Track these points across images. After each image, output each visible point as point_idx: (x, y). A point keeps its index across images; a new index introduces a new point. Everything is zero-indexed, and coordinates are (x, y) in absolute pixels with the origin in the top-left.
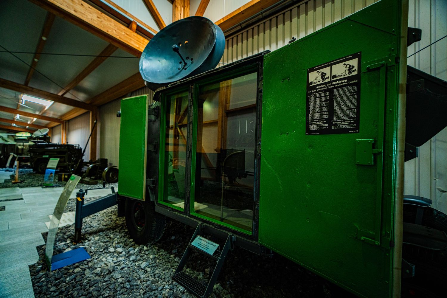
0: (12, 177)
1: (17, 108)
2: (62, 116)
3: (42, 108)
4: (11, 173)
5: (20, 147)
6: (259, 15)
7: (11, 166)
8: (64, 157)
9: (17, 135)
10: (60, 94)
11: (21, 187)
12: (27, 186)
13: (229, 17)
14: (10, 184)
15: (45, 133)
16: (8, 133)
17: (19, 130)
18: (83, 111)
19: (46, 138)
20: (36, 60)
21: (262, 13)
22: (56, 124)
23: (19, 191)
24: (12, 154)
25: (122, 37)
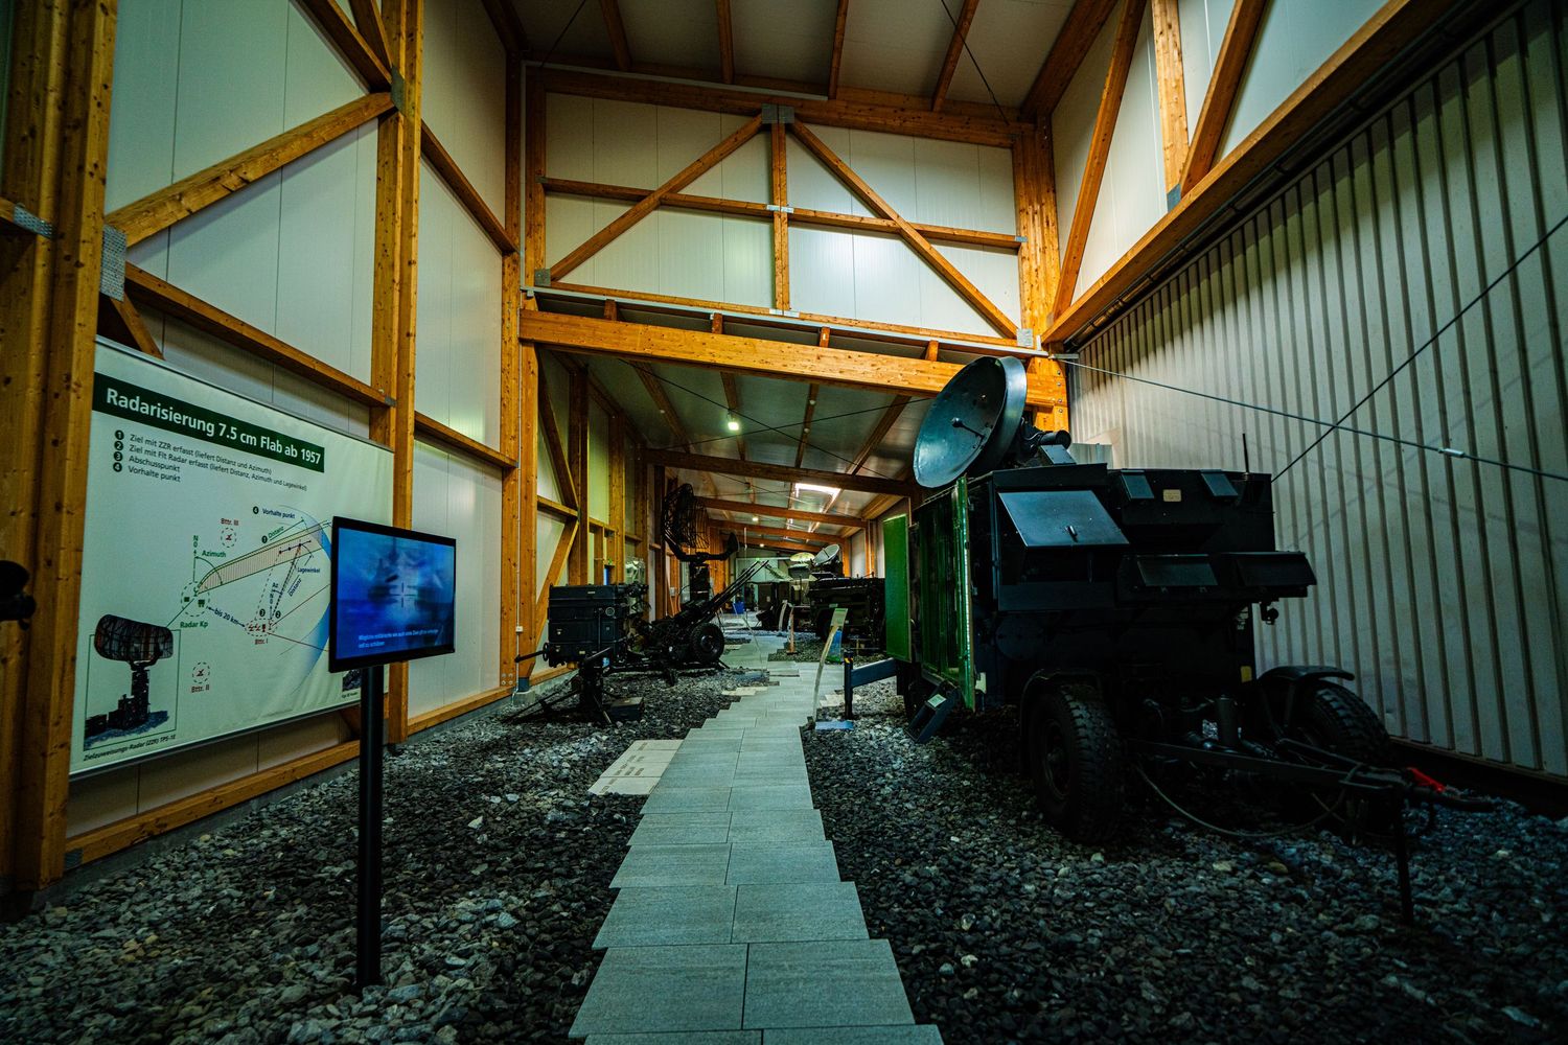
0: (787, 645)
1: (789, 506)
2: (863, 510)
3: (828, 498)
4: (785, 640)
5: (796, 588)
6: (1178, 250)
7: (785, 627)
8: (863, 606)
9: (794, 559)
10: (850, 472)
11: (798, 661)
12: (805, 661)
13: (1112, 275)
14: (784, 655)
15: (833, 556)
16: (778, 555)
17: (796, 547)
18: (895, 499)
19: (835, 566)
20: (812, 402)
21: (1183, 246)
22: (854, 529)
23: (795, 666)
24: (785, 602)
25: (913, 381)
